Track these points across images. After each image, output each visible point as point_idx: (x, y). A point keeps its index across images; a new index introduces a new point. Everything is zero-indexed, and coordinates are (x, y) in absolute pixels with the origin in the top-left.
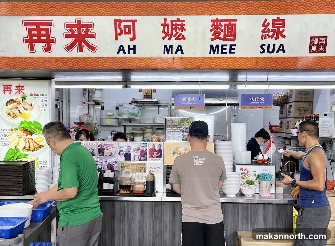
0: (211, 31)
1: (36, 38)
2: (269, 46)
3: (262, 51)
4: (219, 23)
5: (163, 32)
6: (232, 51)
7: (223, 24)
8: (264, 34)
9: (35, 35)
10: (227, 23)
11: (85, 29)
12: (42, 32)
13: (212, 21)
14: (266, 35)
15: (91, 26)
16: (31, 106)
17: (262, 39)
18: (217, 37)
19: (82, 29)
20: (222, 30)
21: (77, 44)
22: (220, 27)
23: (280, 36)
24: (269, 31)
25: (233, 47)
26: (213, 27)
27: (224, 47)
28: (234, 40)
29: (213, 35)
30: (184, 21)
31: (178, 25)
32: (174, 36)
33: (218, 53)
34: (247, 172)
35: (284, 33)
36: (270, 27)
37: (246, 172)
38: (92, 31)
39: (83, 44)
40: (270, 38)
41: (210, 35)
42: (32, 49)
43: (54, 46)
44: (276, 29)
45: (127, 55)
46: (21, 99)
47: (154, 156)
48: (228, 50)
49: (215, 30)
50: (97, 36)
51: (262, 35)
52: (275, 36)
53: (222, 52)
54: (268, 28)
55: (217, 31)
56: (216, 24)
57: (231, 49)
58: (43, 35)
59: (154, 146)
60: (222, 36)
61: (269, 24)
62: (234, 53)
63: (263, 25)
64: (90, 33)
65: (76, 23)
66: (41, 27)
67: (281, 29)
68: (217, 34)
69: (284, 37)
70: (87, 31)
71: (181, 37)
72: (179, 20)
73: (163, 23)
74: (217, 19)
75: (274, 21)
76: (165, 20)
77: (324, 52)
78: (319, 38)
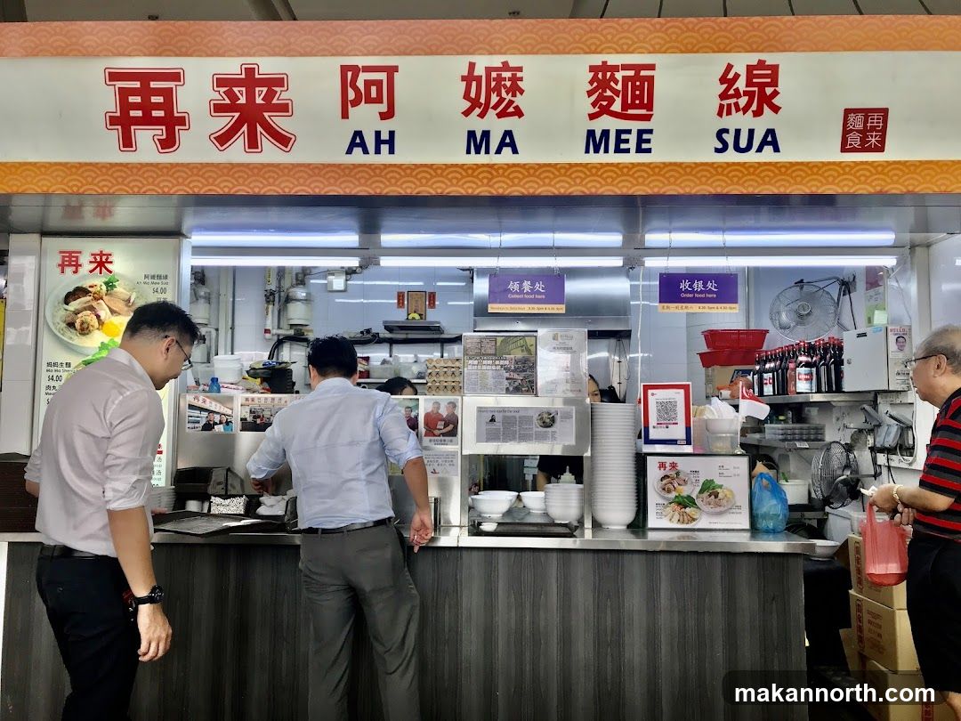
0: (590, 93)
1: (139, 113)
2: (738, 132)
3: (720, 146)
4: (609, 74)
5: (467, 96)
6: (644, 146)
7: (619, 76)
8: (725, 102)
9: (136, 106)
10: (631, 73)
11: (265, 89)
12: (155, 99)
13: (592, 69)
14: (729, 106)
15: (279, 82)
16: (127, 305)
17: (720, 114)
18: (605, 111)
19: (257, 89)
20: (616, 92)
21: (245, 128)
22: (612, 84)
23: (766, 109)
24: (737, 94)
25: (645, 136)
26: (595, 84)
27: (624, 136)
28: (647, 118)
29: (594, 104)
30: (520, 69)
31: (505, 79)
32: (495, 107)
33: (606, 151)
34: (678, 474)
35: (776, 101)
36: (741, 84)
37: (673, 473)
38: (284, 96)
39: (259, 129)
40: (741, 112)
41: (586, 105)
42: (127, 142)
43: (183, 136)
44: (756, 89)
45: (372, 158)
46: (104, 288)
47: (437, 432)
48: (632, 145)
49: (600, 91)
50: (297, 108)
51: (721, 107)
52: (754, 107)
53: (618, 150)
54: (735, 87)
55: (605, 94)
56: (601, 78)
57: (640, 141)
58: (157, 106)
59: (436, 406)
60: (617, 107)
61: (737, 76)
62: (649, 151)
63: (723, 80)
64: (278, 99)
65: (243, 76)
66: (153, 85)
67: (769, 91)
68: (605, 103)
69: (776, 109)
70: (270, 96)
71: (511, 110)
72: (506, 66)
73: (466, 73)
74: (604, 63)
75: (750, 68)
76: (472, 66)
77: (880, 148)
78: (867, 112)
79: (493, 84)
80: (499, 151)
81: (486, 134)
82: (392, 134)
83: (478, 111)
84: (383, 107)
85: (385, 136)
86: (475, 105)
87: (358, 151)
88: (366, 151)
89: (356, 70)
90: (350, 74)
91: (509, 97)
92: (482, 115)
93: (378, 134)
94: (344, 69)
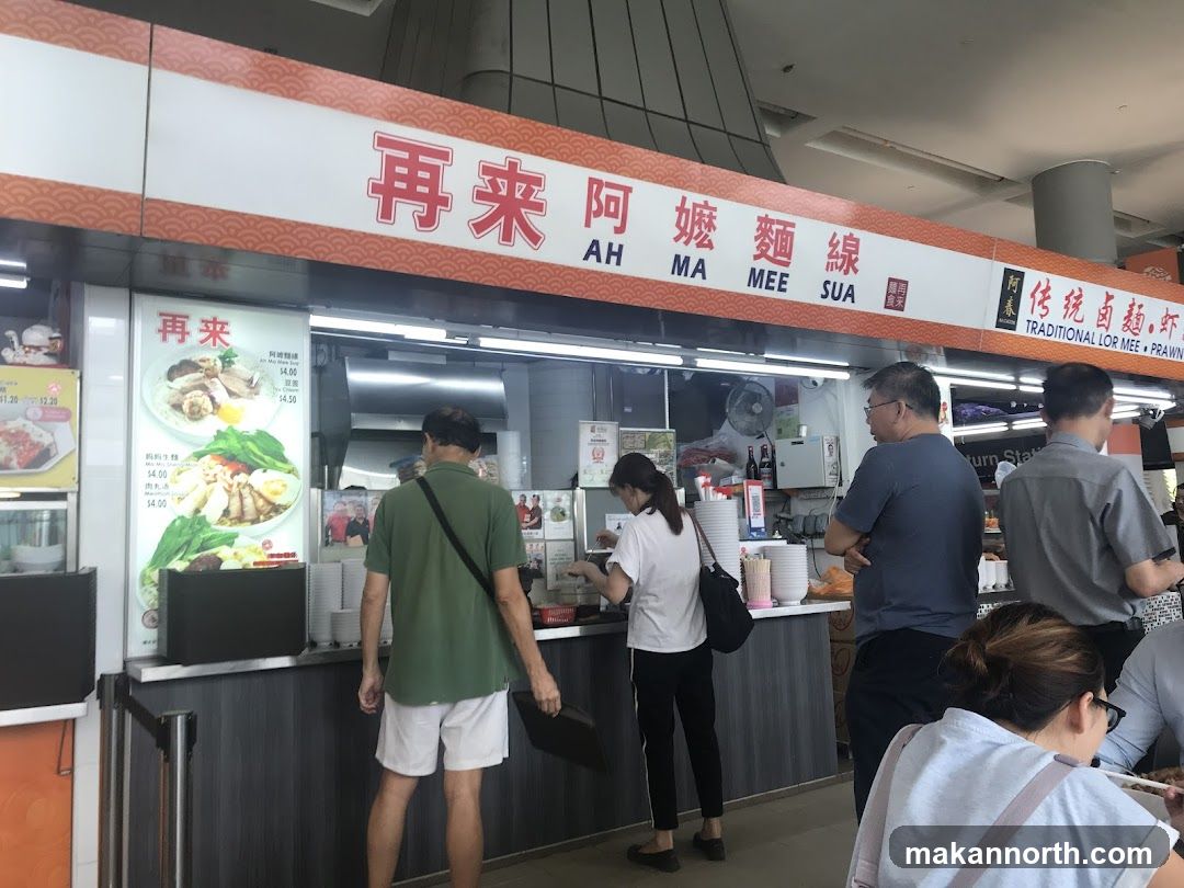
0: (756, 238)
1: (403, 185)
2: (835, 284)
3: (824, 293)
8: (831, 261)
9: (402, 178)
10: (781, 227)
11: (524, 186)
12: (421, 174)
13: (759, 219)
16: (248, 387)
19: (518, 184)
21: (502, 220)
24: (837, 257)
28: (786, 264)
30: (715, 209)
33: (760, 287)
38: (540, 195)
39: (515, 223)
42: (386, 213)
43: (444, 217)
46: (219, 363)
48: (776, 285)
50: (549, 208)
51: (828, 263)
52: (845, 268)
58: (423, 182)
60: (771, 253)
61: (838, 242)
62: (784, 290)
63: (831, 244)
65: (506, 169)
66: (422, 159)
69: (856, 271)
70: (528, 192)
71: (706, 242)
72: (706, 205)
73: (679, 205)
75: (846, 238)
76: (684, 199)
78: (899, 281)
79: (697, 218)
80: (693, 276)
81: (687, 259)
82: (621, 247)
83: (684, 239)
84: (617, 223)
85: (615, 249)
86: (683, 234)
87: (593, 258)
88: (599, 260)
89: (600, 183)
90: (595, 186)
91: (705, 231)
92: (687, 243)
93: (610, 245)
94: (592, 181)
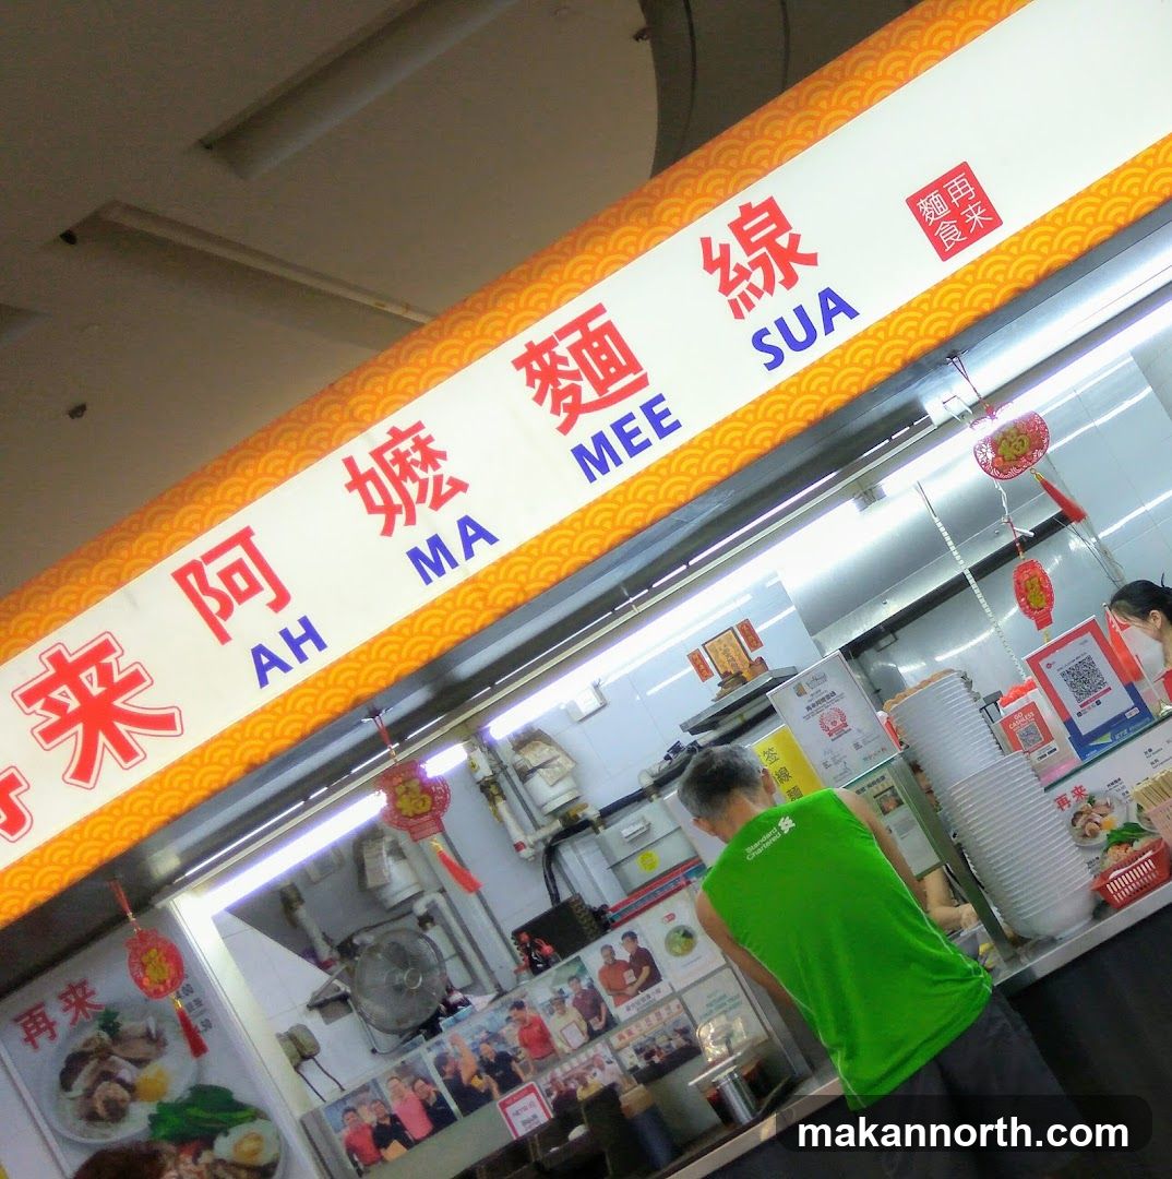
4: (546, 357)
5: (372, 508)
6: (666, 423)
7: (562, 349)
14: (743, 296)
15: (105, 648)
17: (738, 314)
18: (576, 409)
20: (574, 375)
22: (561, 367)
23: (797, 267)
25: (657, 409)
26: (538, 382)
27: (628, 428)
29: (555, 410)
31: (407, 453)
32: (422, 498)
34: (1091, 801)
35: (802, 249)
36: (739, 256)
37: (1084, 804)
40: (766, 294)
41: (545, 419)
44: (763, 250)
45: (300, 673)
47: (630, 991)
49: (551, 387)
53: (633, 451)
54: (732, 265)
55: (560, 388)
56: (539, 367)
57: (655, 420)
59: (607, 952)
64: (119, 672)
67: (783, 241)
68: (569, 400)
74: (530, 345)
77: (993, 221)
